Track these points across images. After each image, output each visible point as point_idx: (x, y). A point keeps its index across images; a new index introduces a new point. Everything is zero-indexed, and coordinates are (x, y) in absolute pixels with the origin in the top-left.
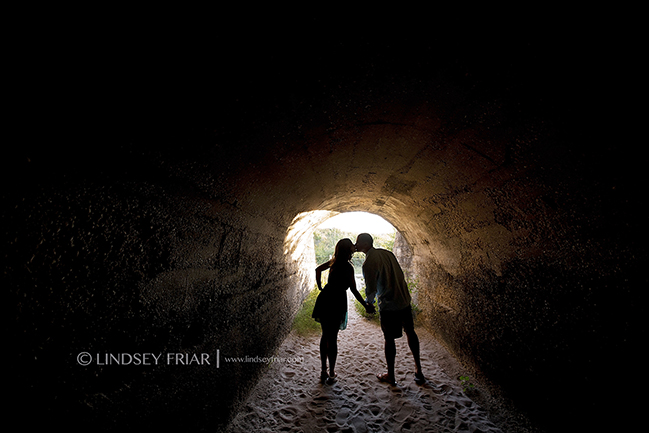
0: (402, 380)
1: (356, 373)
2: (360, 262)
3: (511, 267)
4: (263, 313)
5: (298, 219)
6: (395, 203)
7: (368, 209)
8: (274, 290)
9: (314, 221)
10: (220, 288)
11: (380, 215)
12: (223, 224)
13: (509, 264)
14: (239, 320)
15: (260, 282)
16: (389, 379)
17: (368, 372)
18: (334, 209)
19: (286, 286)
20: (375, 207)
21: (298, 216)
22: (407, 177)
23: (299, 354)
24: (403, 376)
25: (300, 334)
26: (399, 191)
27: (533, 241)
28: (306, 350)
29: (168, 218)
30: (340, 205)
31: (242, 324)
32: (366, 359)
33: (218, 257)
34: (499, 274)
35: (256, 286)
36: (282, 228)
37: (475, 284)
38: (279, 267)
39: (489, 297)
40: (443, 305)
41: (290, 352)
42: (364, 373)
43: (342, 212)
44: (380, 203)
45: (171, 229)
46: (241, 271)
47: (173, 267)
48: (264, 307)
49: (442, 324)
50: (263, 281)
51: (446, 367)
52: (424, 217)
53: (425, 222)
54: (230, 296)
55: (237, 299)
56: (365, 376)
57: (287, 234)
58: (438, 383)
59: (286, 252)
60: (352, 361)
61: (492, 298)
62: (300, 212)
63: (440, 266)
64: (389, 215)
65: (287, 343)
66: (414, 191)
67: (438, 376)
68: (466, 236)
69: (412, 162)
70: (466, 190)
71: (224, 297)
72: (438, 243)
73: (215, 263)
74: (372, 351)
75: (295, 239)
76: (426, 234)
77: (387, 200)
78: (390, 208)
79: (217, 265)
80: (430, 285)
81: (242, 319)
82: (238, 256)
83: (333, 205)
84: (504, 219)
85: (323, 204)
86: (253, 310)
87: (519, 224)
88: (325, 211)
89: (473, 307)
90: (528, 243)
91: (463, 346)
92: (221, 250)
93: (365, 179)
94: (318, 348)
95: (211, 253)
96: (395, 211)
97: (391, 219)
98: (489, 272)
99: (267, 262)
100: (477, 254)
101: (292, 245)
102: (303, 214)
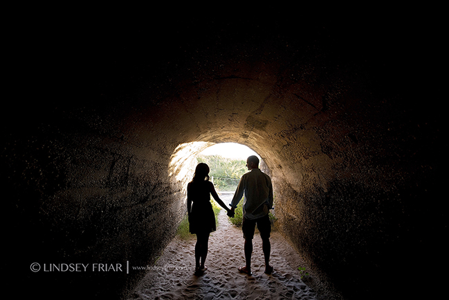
0: (257, 271)
1: (223, 267)
2: (236, 181)
3: (334, 185)
4: (149, 221)
5: (180, 149)
6: (256, 136)
7: (237, 141)
8: (160, 204)
9: (195, 150)
10: (111, 202)
11: (247, 145)
12: (112, 153)
13: (332, 183)
14: (128, 227)
15: (147, 198)
16: (246, 271)
17: (231, 266)
18: (210, 140)
19: (171, 201)
20: (242, 139)
21: (179, 146)
22: (260, 117)
23: (180, 253)
24: (258, 268)
25: (182, 238)
26: (257, 128)
27: (346, 166)
28: (186, 250)
29: (64, 150)
30: (214, 137)
31: (131, 230)
32: (231, 256)
33: (108, 179)
34: (326, 191)
35: (143, 201)
36: (166, 155)
37: (311, 198)
38: (164, 186)
39: (320, 208)
40: (291, 214)
41: (173, 252)
42: (228, 267)
43: (217, 142)
44: (245, 136)
45: (66, 158)
46: (130, 189)
47: (69, 186)
48: (150, 217)
49: (291, 228)
50: (150, 197)
51: (291, 261)
52: (277, 147)
53: (278, 151)
54: (119, 208)
55: (126, 211)
56: (229, 269)
57: (171, 160)
58: (283, 272)
59: (171, 174)
60: (221, 258)
61: (322, 209)
62: (181, 143)
63: (289, 185)
64: (253, 146)
65: (172, 245)
66: (267, 128)
67: (284, 268)
68: (305, 162)
69: (262, 106)
70: (302, 129)
71: (114, 210)
72: (288, 167)
73: (107, 183)
74: (237, 250)
75: (178, 164)
76: (279, 160)
77: (251, 134)
78: (253, 141)
79: (108, 184)
80: (283, 200)
81: (131, 226)
82: (126, 178)
83: (209, 137)
84: (327, 150)
85: (201, 137)
86: (141, 219)
87: (336, 153)
88: (203, 142)
89: (310, 215)
90: (342, 167)
91: (304, 245)
92: (111, 173)
93: (230, 118)
94: (193, 248)
95: (103, 176)
96: (257, 143)
97: (255, 148)
98: (320, 189)
99: (153, 182)
100: (312, 176)
101: (176, 169)
102: (183, 145)
